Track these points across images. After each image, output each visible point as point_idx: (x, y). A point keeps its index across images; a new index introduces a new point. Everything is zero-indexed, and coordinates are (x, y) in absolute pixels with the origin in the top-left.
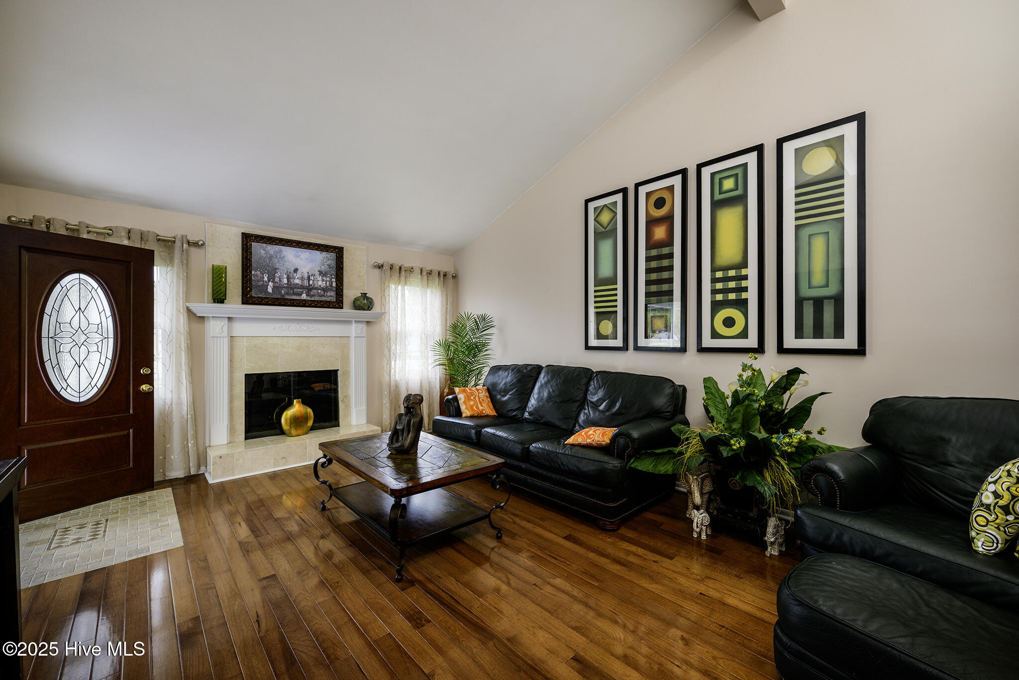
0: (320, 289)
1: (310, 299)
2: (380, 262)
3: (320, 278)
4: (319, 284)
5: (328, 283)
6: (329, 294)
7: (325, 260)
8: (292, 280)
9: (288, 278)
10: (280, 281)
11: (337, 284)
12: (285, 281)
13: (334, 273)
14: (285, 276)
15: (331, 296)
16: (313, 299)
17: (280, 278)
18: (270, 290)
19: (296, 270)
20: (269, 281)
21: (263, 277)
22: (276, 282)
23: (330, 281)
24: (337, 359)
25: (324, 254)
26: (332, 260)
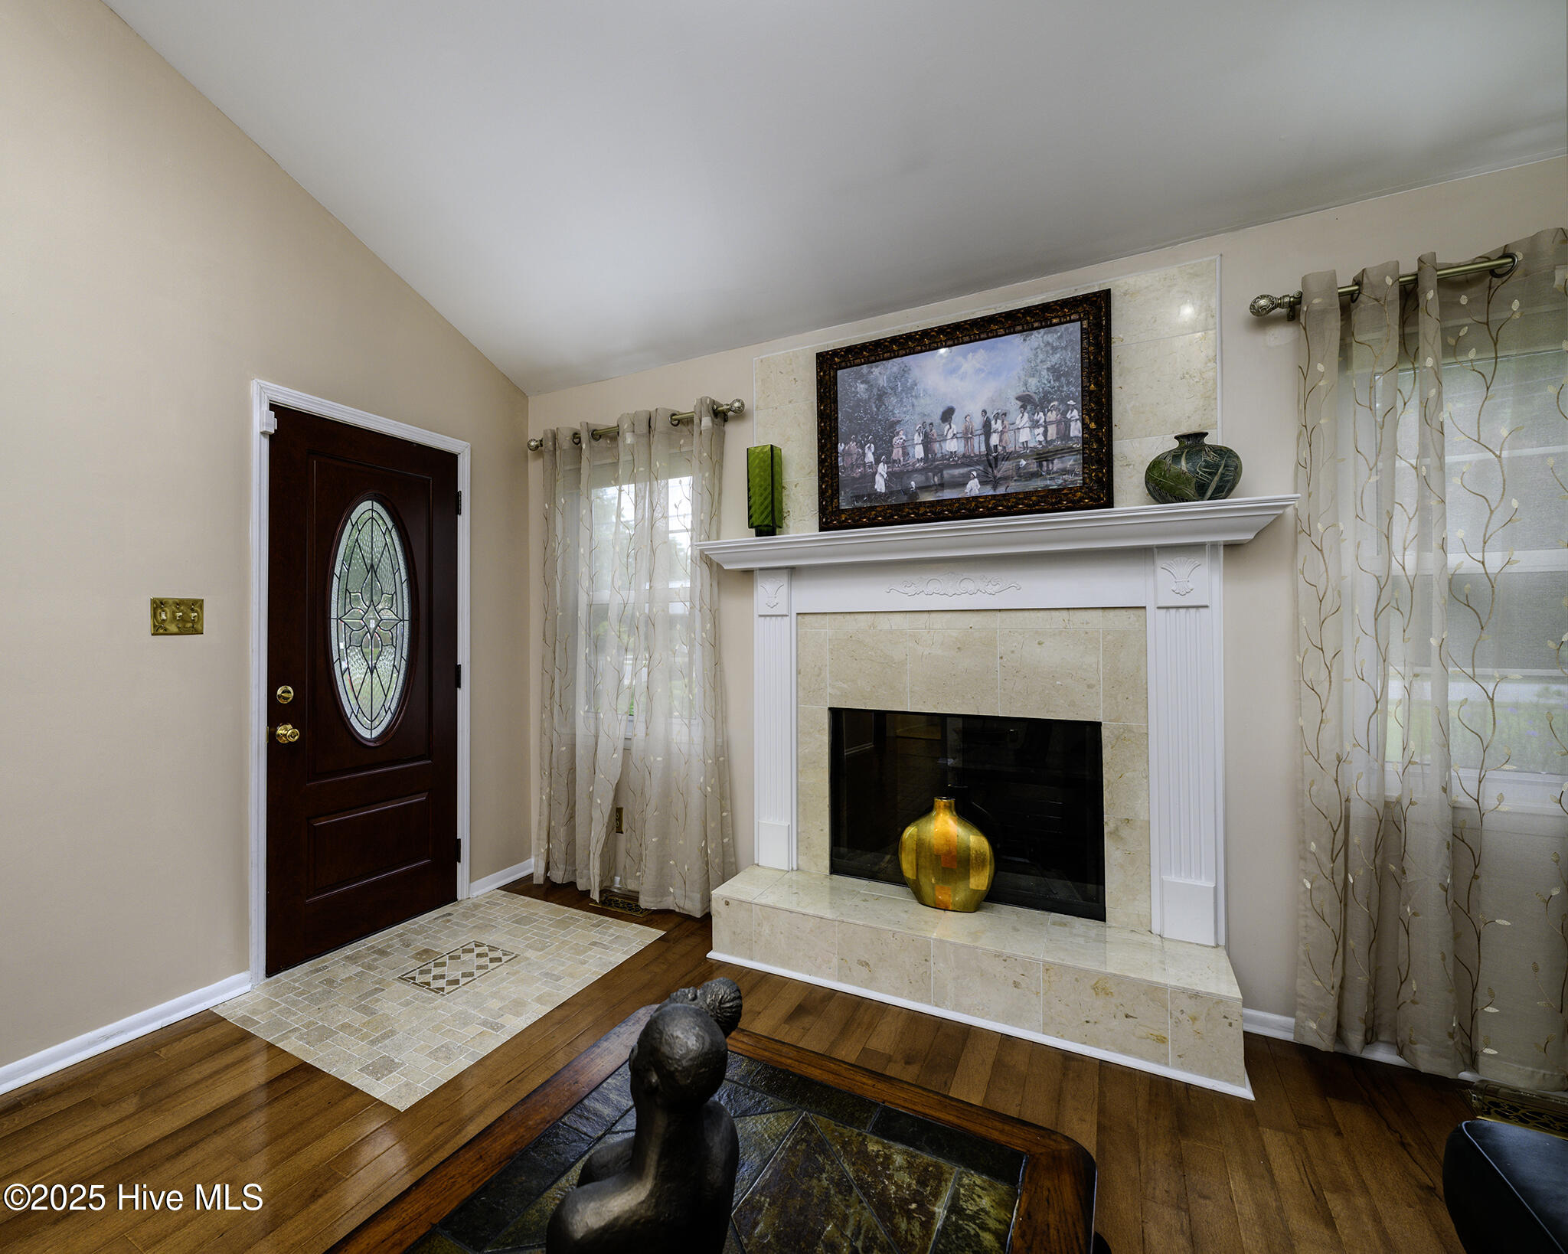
0: (1024, 456)
1: (991, 493)
2: (1286, 287)
3: (1023, 420)
4: (1021, 440)
5: (1052, 431)
6: (1057, 465)
7: (1041, 356)
8: (936, 446)
9: (927, 443)
10: (905, 454)
11: (1085, 426)
12: (919, 452)
13: (1076, 390)
14: (918, 439)
15: (1068, 470)
16: (1001, 490)
17: (904, 448)
18: (880, 486)
19: (948, 415)
20: (878, 461)
21: (864, 455)
22: (895, 461)
23: (1058, 423)
24: (1090, 686)
25: (1038, 338)
26: (1065, 348)
